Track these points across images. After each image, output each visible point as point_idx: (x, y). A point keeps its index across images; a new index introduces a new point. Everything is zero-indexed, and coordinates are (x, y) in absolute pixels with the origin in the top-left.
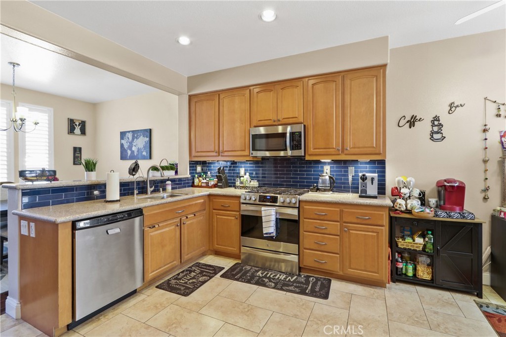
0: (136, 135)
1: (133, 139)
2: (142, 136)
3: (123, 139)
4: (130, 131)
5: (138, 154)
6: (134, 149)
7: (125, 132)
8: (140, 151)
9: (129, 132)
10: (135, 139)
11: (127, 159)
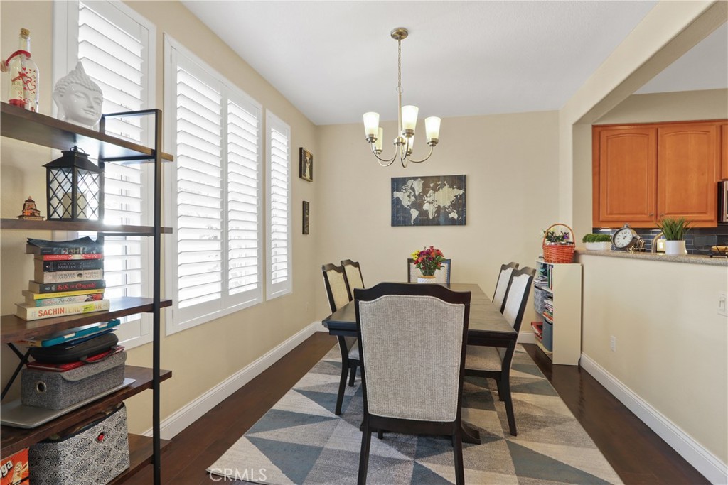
0: (431, 185)
1: (425, 192)
2: (447, 186)
3: (398, 190)
4: (418, 178)
5: (438, 216)
6: (426, 207)
7: (405, 178)
8: (442, 211)
9: (415, 179)
10: (431, 192)
11: (411, 225)
